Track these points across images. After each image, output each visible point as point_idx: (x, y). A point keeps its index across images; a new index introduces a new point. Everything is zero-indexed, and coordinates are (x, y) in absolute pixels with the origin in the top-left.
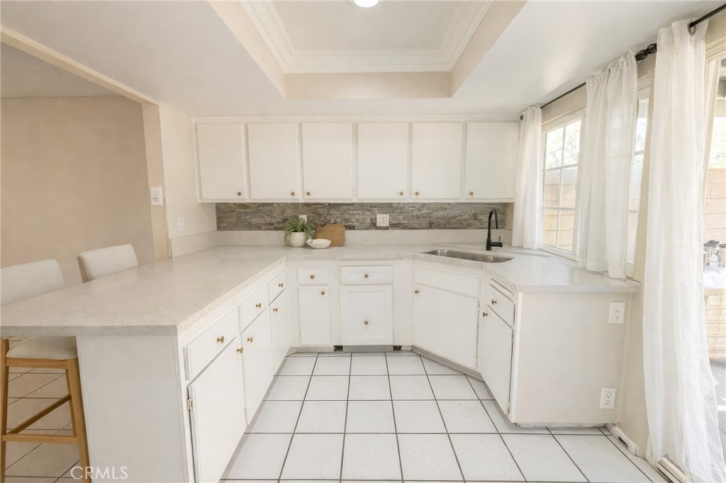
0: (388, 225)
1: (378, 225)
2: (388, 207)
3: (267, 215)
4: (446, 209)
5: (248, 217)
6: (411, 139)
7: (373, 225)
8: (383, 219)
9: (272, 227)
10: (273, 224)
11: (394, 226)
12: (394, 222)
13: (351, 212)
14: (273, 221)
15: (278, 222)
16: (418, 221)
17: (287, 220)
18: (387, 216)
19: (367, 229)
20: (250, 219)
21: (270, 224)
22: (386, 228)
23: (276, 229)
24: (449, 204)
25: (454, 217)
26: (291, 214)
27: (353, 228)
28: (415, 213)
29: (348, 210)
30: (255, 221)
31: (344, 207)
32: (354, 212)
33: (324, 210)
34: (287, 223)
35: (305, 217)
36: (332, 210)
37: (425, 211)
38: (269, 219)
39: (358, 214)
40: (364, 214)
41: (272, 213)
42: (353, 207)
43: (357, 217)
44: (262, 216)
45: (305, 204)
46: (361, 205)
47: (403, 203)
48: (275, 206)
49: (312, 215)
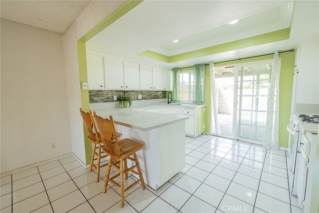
0: (141, 98)
1: (139, 98)
2: (141, 92)
3: (101, 96)
4: (155, 93)
5: (92, 97)
6: (152, 72)
7: (138, 99)
8: (140, 97)
9: (102, 101)
10: (103, 100)
11: (143, 98)
12: (143, 97)
13: (131, 94)
14: (103, 98)
15: (105, 99)
16: (149, 97)
17: (109, 98)
18: (141, 95)
19: (135, 100)
20: (93, 98)
21: (102, 100)
22: (141, 100)
23: (104, 102)
25: (156, 95)
26: (110, 95)
27: (132, 100)
28: (148, 94)
29: (130, 93)
30: (95, 99)
31: (129, 92)
32: (132, 94)
33: (123, 94)
34: (109, 99)
35: (116, 96)
36: (126, 94)
37: (150, 94)
38: (101, 98)
39: (133, 95)
40: (135, 95)
41: (103, 95)
42: (132, 93)
43: (133, 96)
44: (99, 97)
45: (116, 91)
46: (134, 91)
47: (145, 91)
48: (104, 92)
49: (118, 95)
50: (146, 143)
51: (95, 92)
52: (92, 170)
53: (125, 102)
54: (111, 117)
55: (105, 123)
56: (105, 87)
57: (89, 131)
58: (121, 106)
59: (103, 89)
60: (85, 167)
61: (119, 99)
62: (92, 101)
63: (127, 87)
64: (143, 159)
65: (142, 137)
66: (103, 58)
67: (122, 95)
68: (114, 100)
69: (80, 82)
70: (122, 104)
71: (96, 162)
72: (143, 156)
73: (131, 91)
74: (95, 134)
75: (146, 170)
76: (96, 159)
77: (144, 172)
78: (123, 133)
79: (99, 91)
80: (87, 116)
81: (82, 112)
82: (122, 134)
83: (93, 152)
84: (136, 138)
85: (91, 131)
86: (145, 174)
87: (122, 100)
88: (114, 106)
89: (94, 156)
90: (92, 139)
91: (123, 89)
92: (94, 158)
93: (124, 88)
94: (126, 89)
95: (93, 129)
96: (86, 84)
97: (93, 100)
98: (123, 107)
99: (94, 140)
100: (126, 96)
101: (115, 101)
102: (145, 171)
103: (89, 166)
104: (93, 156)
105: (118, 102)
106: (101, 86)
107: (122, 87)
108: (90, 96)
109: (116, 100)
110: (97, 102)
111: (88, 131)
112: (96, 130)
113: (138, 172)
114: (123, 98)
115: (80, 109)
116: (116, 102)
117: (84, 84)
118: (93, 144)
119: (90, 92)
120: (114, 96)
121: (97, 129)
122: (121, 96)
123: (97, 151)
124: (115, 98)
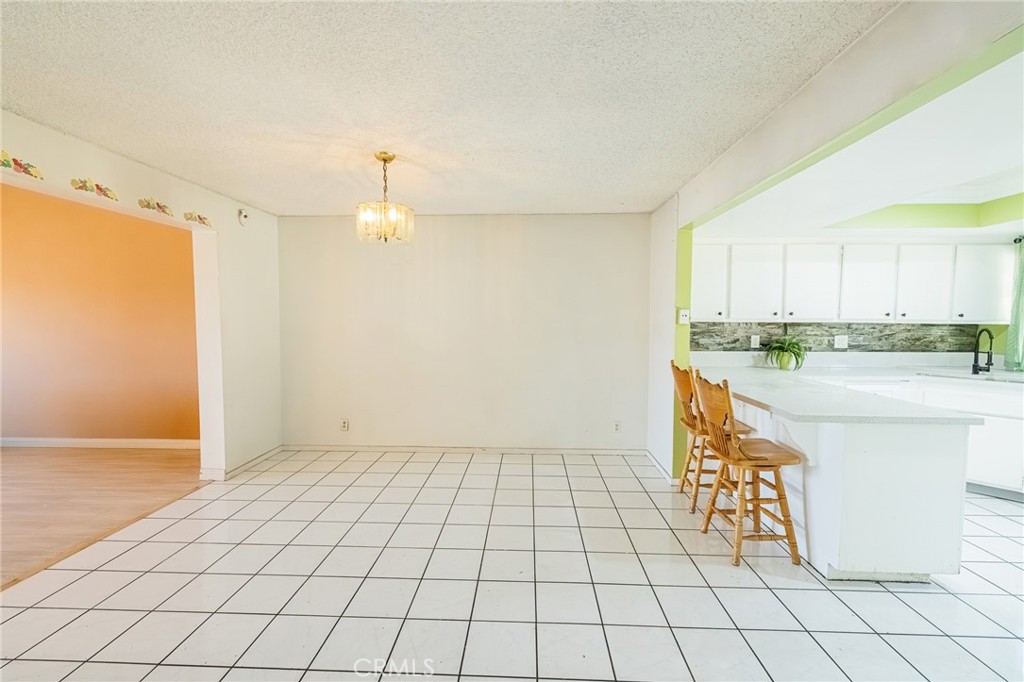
0: (846, 347)
1: (836, 346)
2: (849, 325)
3: (717, 335)
4: (909, 331)
5: (696, 337)
6: (898, 262)
7: (831, 347)
8: (841, 341)
9: (720, 347)
10: (722, 345)
11: (851, 347)
12: (853, 343)
13: (808, 333)
14: (722, 341)
15: (728, 343)
16: (880, 343)
17: (738, 340)
18: (847, 337)
19: (823, 351)
20: (698, 339)
21: (719, 344)
22: (845, 350)
23: (725, 350)
24: (913, 325)
25: (918, 339)
26: (740, 334)
27: (810, 349)
28: (875, 335)
29: (805, 330)
30: (702, 341)
31: (801, 328)
32: (812, 333)
33: (780, 331)
34: (738, 344)
35: (758, 337)
36: (789, 331)
37: (888, 332)
38: (718, 340)
39: (816, 335)
40: (822, 335)
41: (722, 332)
42: (810, 328)
43: (814, 338)
44: (712, 336)
45: (759, 324)
46: (819, 325)
47: (864, 324)
48: (726, 325)
49: (765, 335)
50: (809, 456)
51: (704, 326)
52: (682, 492)
53: (781, 354)
54: (725, 381)
55: (713, 393)
56: (728, 315)
57: (685, 407)
58: (771, 365)
59: (722, 319)
60: (670, 481)
61: (767, 346)
62: (695, 345)
63: (791, 314)
64: (801, 496)
65: (796, 437)
66: (730, 249)
67: (776, 335)
68: (753, 346)
69: (675, 309)
70: (774, 359)
71: (691, 477)
72: (801, 489)
73: (810, 325)
74: (695, 417)
75: (806, 524)
76: (693, 471)
77: (801, 527)
78: (758, 427)
79: (714, 324)
80: (683, 376)
81: (676, 369)
82: (755, 430)
83: (689, 453)
84: (788, 444)
85: (688, 408)
86: (803, 532)
87: (775, 348)
88: (751, 362)
89: (689, 463)
90: (688, 424)
91: (779, 319)
92: (688, 466)
93: (783, 317)
94: (789, 320)
95: (693, 404)
96: (686, 312)
97: (697, 343)
98: (775, 368)
99: (693, 427)
100: (787, 338)
101: (755, 349)
102: (803, 525)
103: (678, 482)
104: (687, 460)
105: (762, 353)
106: (720, 314)
107: (775, 314)
108: (694, 334)
109: (758, 346)
110: (707, 349)
111: (682, 406)
112: (698, 407)
113: (782, 519)
114: (777, 342)
115: (672, 362)
116: (756, 353)
117: (682, 312)
118: (690, 437)
119: (693, 326)
120: (753, 337)
121: (699, 405)
122: (774, 338)
123: (697, 452)
124: (755, 342)
